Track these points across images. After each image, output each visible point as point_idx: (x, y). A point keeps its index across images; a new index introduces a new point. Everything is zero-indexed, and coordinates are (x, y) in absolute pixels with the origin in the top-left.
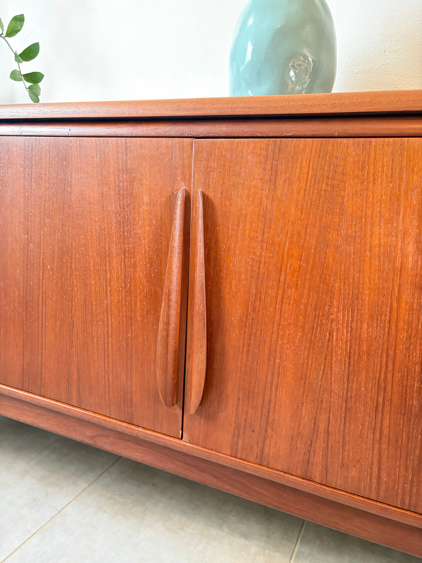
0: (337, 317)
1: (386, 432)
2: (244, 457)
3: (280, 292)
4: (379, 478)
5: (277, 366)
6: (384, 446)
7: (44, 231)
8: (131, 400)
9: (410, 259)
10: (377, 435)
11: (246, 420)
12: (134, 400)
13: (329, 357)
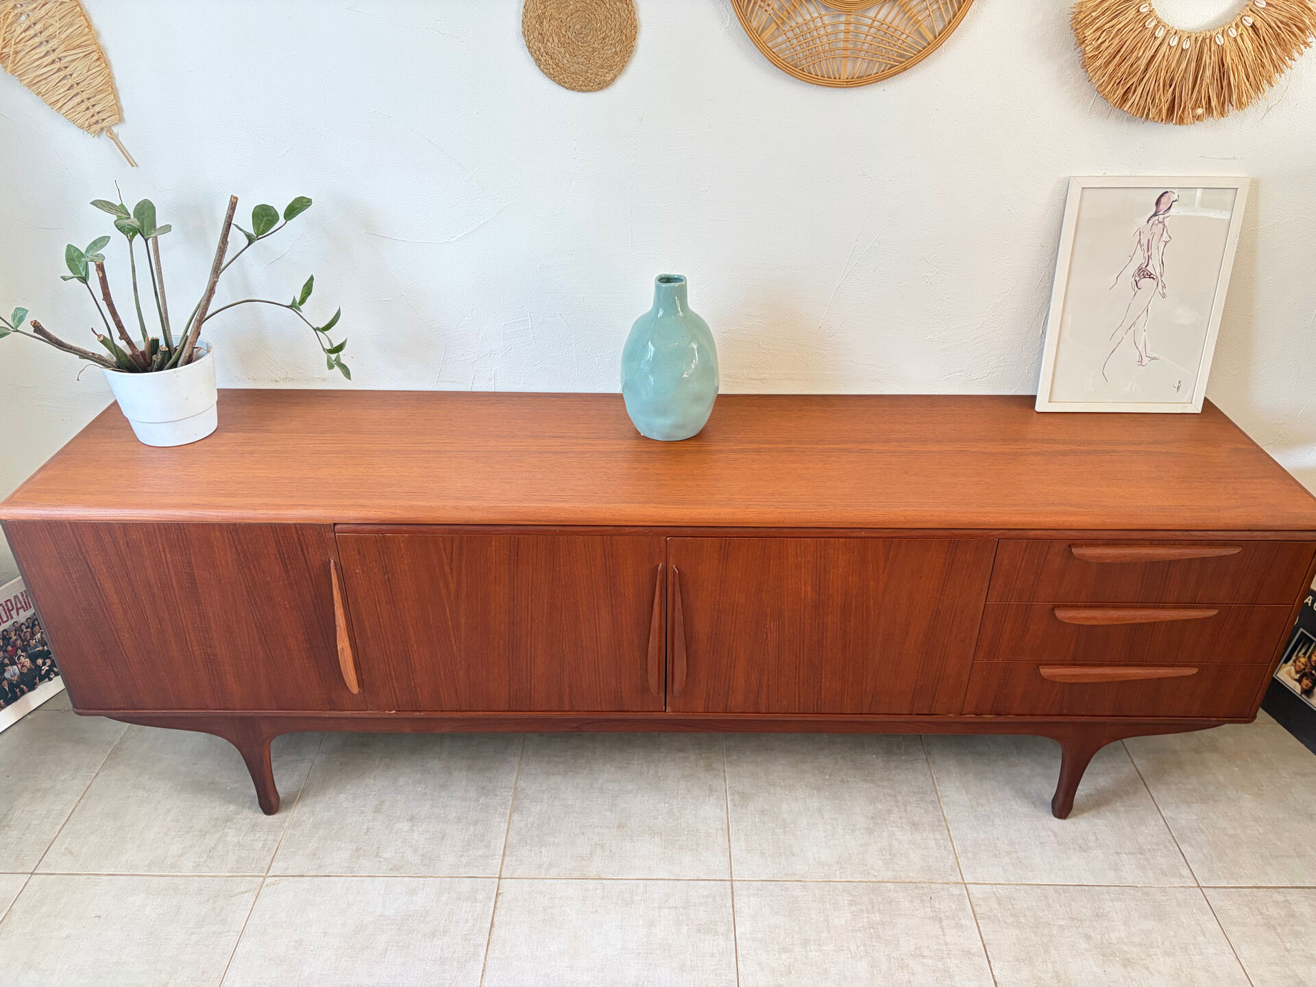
0: (770, 626)
1: (801, 677)
2: (714, 711)
3: (734, 616)
4: (799, 701)
5: (734, 656)
6: (801, 685)
7: (532, 597)
8: (621, 696)
9: (809, 594)
10: (797, 681)
11: (714, 690)
12: (624, 695)
13: (766, 647)
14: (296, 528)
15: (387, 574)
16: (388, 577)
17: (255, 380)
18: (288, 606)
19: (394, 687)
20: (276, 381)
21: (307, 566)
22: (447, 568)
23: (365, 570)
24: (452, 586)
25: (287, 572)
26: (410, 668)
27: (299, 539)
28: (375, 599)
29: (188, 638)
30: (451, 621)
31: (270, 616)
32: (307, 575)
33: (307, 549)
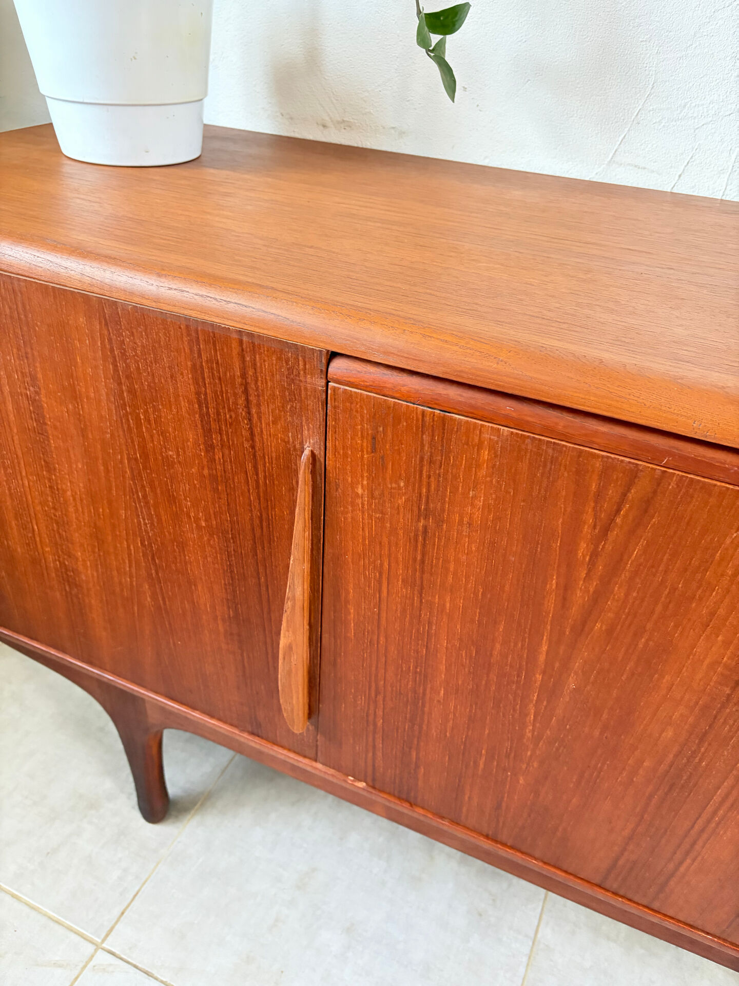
14: (241, 342)
15: (426, 517)
16: (425, 529)
17: (291, 118)
18: (203, 524)
19: (374, 747)
20: (324, 126)
21: (253, 447)
22: (583, 549)
23: (377, 493)
24: (580, 597)
25: (210, 448)
26: (416, 727)
27: (244, 376)
28: (382, 565)
29: (36, 527)
30: (544, 672)
31: (170, 533)
32: (250, 466)
33: (258, 405)
